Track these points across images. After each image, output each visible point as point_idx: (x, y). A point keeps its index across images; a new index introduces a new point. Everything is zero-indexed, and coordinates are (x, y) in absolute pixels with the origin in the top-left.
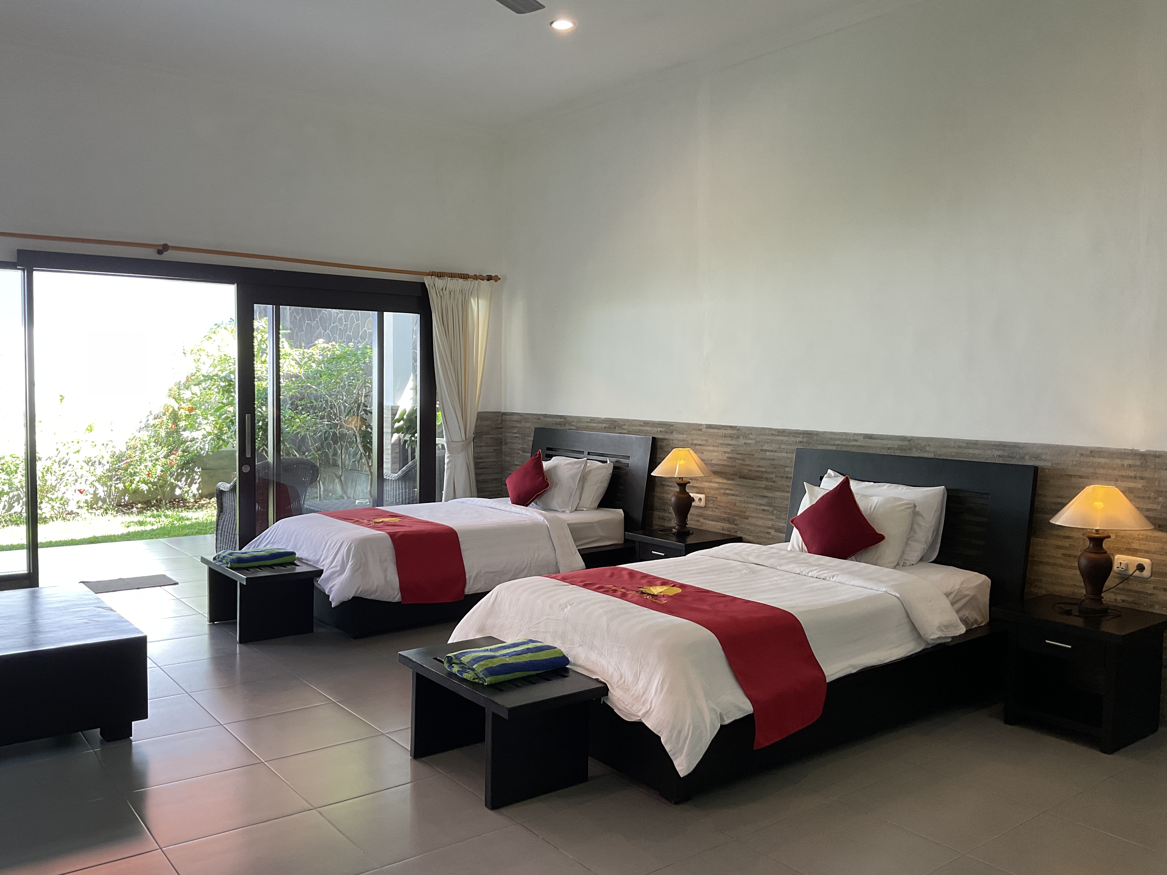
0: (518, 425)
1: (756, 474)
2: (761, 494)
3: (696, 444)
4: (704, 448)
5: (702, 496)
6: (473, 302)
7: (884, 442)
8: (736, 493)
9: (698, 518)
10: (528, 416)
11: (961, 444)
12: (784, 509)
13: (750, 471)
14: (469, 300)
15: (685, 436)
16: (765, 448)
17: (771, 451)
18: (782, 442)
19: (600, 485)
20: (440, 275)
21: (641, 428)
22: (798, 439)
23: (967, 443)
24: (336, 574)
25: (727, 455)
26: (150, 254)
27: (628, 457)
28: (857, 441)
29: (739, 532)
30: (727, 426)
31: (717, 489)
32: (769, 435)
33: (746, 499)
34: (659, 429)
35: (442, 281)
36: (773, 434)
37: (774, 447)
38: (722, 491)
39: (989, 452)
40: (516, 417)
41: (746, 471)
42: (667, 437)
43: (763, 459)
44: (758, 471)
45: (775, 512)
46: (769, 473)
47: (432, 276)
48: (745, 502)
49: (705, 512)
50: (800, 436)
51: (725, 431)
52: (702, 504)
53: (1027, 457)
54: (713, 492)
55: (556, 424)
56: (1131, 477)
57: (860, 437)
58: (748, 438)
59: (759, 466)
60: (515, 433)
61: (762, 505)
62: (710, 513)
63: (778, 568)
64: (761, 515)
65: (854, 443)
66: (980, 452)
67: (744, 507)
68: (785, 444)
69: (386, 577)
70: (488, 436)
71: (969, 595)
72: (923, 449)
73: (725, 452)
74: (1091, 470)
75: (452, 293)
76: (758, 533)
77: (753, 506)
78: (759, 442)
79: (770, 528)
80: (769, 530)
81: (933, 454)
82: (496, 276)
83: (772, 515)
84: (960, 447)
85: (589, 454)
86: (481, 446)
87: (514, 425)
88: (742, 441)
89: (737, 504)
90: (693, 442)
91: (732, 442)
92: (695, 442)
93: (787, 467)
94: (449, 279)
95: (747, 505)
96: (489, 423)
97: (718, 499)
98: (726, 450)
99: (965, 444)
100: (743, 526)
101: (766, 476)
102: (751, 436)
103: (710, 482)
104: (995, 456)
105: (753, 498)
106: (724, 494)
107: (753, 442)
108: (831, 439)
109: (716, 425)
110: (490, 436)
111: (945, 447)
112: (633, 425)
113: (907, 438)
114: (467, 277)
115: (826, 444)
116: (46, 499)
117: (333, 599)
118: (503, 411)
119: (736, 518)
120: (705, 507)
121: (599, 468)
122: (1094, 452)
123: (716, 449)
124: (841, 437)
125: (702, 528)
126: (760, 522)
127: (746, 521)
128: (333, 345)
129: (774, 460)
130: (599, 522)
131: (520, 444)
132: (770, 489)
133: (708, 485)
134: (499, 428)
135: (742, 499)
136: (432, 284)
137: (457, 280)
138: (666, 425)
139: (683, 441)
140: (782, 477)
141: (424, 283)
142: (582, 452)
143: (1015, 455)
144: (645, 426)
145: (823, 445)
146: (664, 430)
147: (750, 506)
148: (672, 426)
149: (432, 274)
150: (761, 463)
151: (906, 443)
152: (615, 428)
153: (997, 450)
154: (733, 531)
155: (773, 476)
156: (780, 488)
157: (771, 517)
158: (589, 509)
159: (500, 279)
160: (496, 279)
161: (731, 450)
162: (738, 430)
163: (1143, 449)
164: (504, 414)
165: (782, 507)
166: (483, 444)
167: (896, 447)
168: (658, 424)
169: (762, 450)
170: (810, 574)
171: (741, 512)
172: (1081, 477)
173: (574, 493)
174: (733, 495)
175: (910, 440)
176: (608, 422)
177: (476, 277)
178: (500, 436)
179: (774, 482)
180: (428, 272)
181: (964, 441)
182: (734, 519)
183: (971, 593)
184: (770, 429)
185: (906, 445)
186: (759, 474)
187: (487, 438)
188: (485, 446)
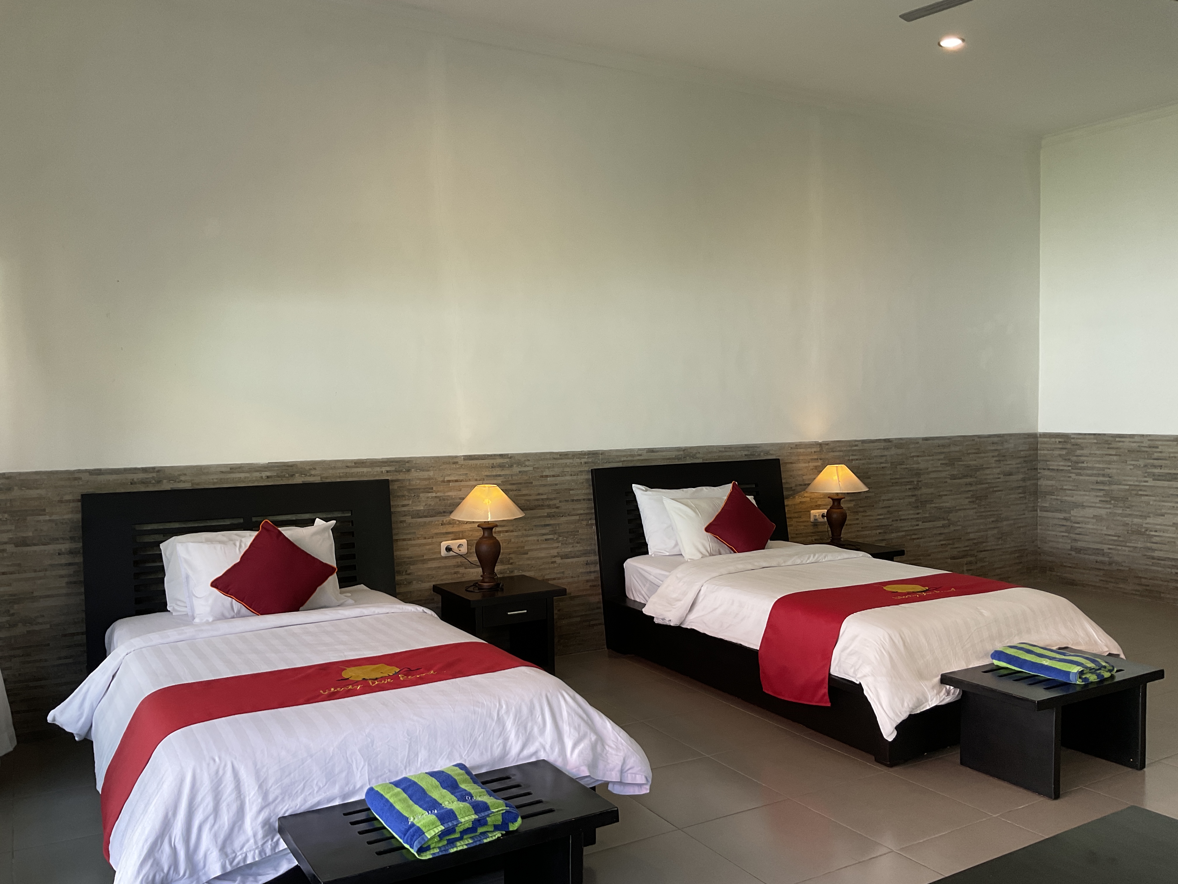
1: (536, 503)
2: (543, 523)
3: (449, 481)
4: (462, 483)
5: (464, 542)
7: (664, 453)
8: (511, 528)
9: (456, 570)
10: (38, 477)
11: (721, 449)
12: (570, 533)
13: (528, 500)
15: (431, 473)
16: (547, 473)
17: (554, 476)
18: (566, 466)
21: (348, 470)
22: (583, 461)
23: (725, 448)
28: (641, 455)
29: (516, 571)
30: (495, 455)
32: (550, 459)
33: (524, 532)
34: (384, 469)
36: (554, 459)
37: (557, 471)
39: (739, 453)
41: (523, 502)
42: (400, 477)
43: (545, 485)
44: (537, 500)
45: (561, 539)
46: (551, 499)
48: (523, 536)
49: (467, 560)
50: (584, 457)
51: (491, 461)
52: (464, 551)
56: (815, 459)
57: (643, 451)
58: (523, 465)
59: (539, 494)
61: (544, 535)
64: (543, 546)
65: (639, 458)
66: (734, 453)
67: (522, 542)
68: (569, 467)
72: (694, 456)
74: (796, 458)
76: (541, 565)
77: (535, 538)
78: (538, 468)
79: (555, 557)
80: (554, 560)
81: (702, 459)
83: (557, 542)
84: (720, 451)
88: (516, 469)
89: (513, 540)
90: (445, 478)
91: (503, 473)
92: (447, 479)
93: (573, 490)
95: (526, 539)
100: (521, 563)
101: (548, 503)
102: (527, 463)
104: (743, 455)
105: (533, 530)
107: (531, 469)
108: (617, 456)
109: (479, 455)
111: (710, 453)
115: (612, 462)
119: (512, 556)
120: (467, 553)
122: (798, 446)
124: (626, 454)
125: (463, 580)
126: (543, 554)
127: (526, 556)
129: (556, 485)
132: (554, 516)
133: (471, 526)
135: (520, 533)
138: (397, 462)
140: (567, 501)
145: (610, 463)
147: (530, 538)
148: (408, 462)
150: (542, 490)
151: (682, 453)
153: (744, 451)
154: (508, 572)
155: (556, 502)
156: (565, 513)
157: (556, 545)
161: (502, 482)
162: (511, 458)
163: (820, 441)
165: (568, 532)
169: (542, 476)
172: (791, 463)
174: (507, 532)
175: (685, 450)
176: (277, 468)
179: (557, 508)
181: (722, 446)
182: (510, 558)
185: (681, 455)
186: (540, 503)
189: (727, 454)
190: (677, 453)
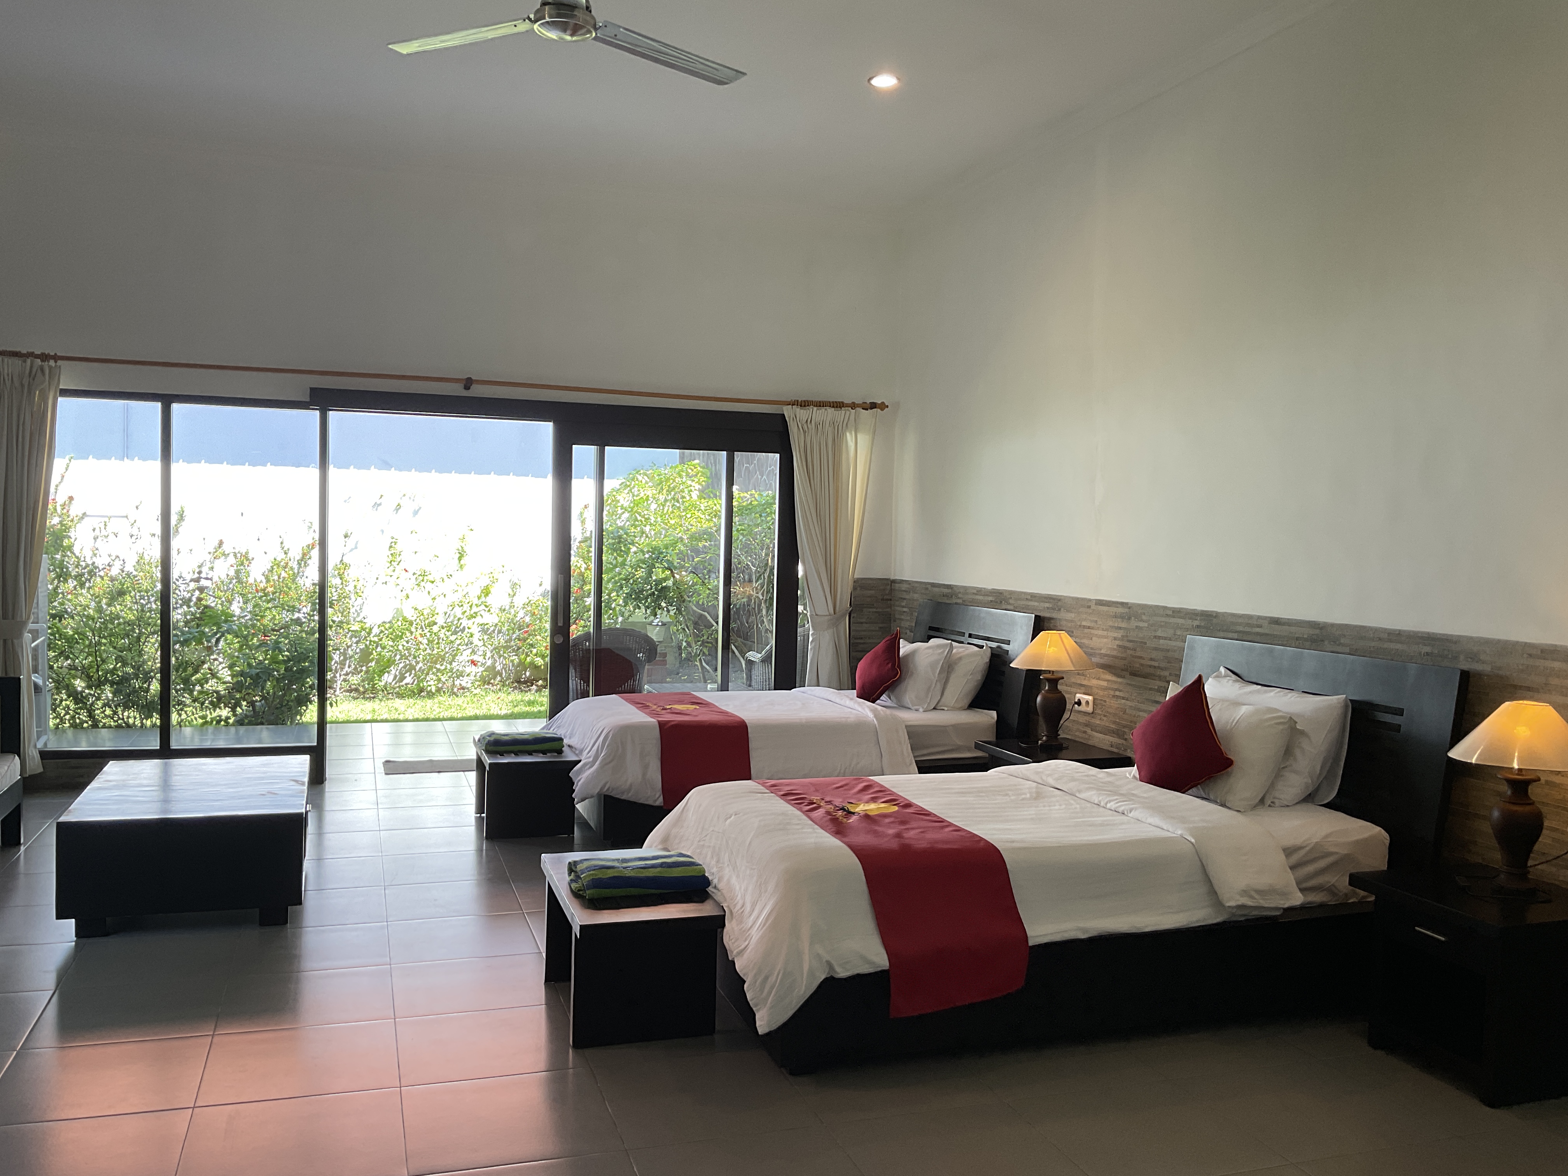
0: (907, 597)
1: (1148, 670)
2: (1153, 698)
3: (1084, 627)
4: (1093, 631)
5: (1090, 698)
6: (849, 437)
7: (1293, 629)
8: (1127, 696)
9: (1085, 729)
10: (916, 585)
13: (1142, 665)
14: (844, 434)
15: (1073, 615)
16: (1159, 633)
17: (1165, 638)
19: (970, 677)
20: (804, 404)
23: (1389, 634)
24: (588, 766)
25: (1117, 642)
26: (457, 390)
27: (1008, 642)
28: (1260, 626)
30: (1118, 603)
31: (1106, 689)
34: (1047, 605)
35: (805, 411)
37: (1169, 633)
38: (1112, 693)
40: (904, 587)
41: (1138, 666)
42: (1054, 615)
44: (1150, 666)
47: (793, 405)
49: (1093, 721)
51: (1115, 610)
52: (1090, 709)
53: (1462, 657)
54: (1101, 693)
55: (943, 596)
58: (1139, 619)
59: (1151, 659)
60: (903, 607)
62: (1098, 722)
63: (1077, 795)
65: (1257, 630)
66: (1405, 647)
67: (1134, 716)
68: (1180, 629)
69: (644, 775)
70: (871, 610)
71: (1337, 853)
72: (1337, 641)
73: (1115, 639)
75: (820, 427)
78: (1152, 625)
81: (1348, 648)
82: (883, 403)
84: (1380, 639)
85: (970, 636)
86: (862, 623)
87: (903, 597)
88: (1134, 623)
89: (1127, 711)
90: (1081, 623)
91: (1123, 625)
92: (1084, 623)
94: (815, 408)
96: (872, 592)
97: (1108, 703)
98: (1116, 635)
99: (1387, 635)
101: (1158, 673)
102: (1143, 617)
103: (1099, 679)
104: (1423, 654)
106: (1114, 696)
108: (1233, 623)
109: (1106, 601)
110: (875, 610)
111: (1363, 638)
112: (1020, 599)
113: (1319, 624)
114: (842, 405)
116: (434, 670)
117: (576, 796)
118: (892, 578)
119: (1126, 730)
120: (1093, 713)
121: (974, 654)
123: (1105, 633)
125: (1089, 742)
128: (751, 495)
129: (1168, 651)
130: (954, 726)
131: (908, 620)
133: (1097, 683)
134: (887, 600)
136: (792, 416)
137: (826, 409)
138: (1054, 599)
139: (1072, 621)
141: (784, 415)
142: (963, 634)
143: (1446, 652)
144: (1031, 600)
146: (1051, 606)
149: (793, 402)
150: (1154, 655)
151: (1317, 631)
152: (1001, 602)
158: (953, 709)
159: (887, 407)
160: (883, 406)
161: (1121, 636)
162: (1129, 608)
164: (894, 582)
166: (864, 620)
167: (1305, 636)
168: (1045, 598)
169: (1155, 637)
170: (1109, 806)
171: (1131, 722)
173: (934, 685)
174: (1123, 698)
175: (1322, 627)
176: (995, 594)
177: (853, 406)
178: (888, 610)
180: (790, 400)
181: (1385, 630)
182: (1124, 731)
183: (1344, 851)
184: (1165, 608)
185: (1317, 635)
186: (1152, 670)
187: (870, 612)
188: (866, 623)
189: (1393, 646)
190: (1312, 631)
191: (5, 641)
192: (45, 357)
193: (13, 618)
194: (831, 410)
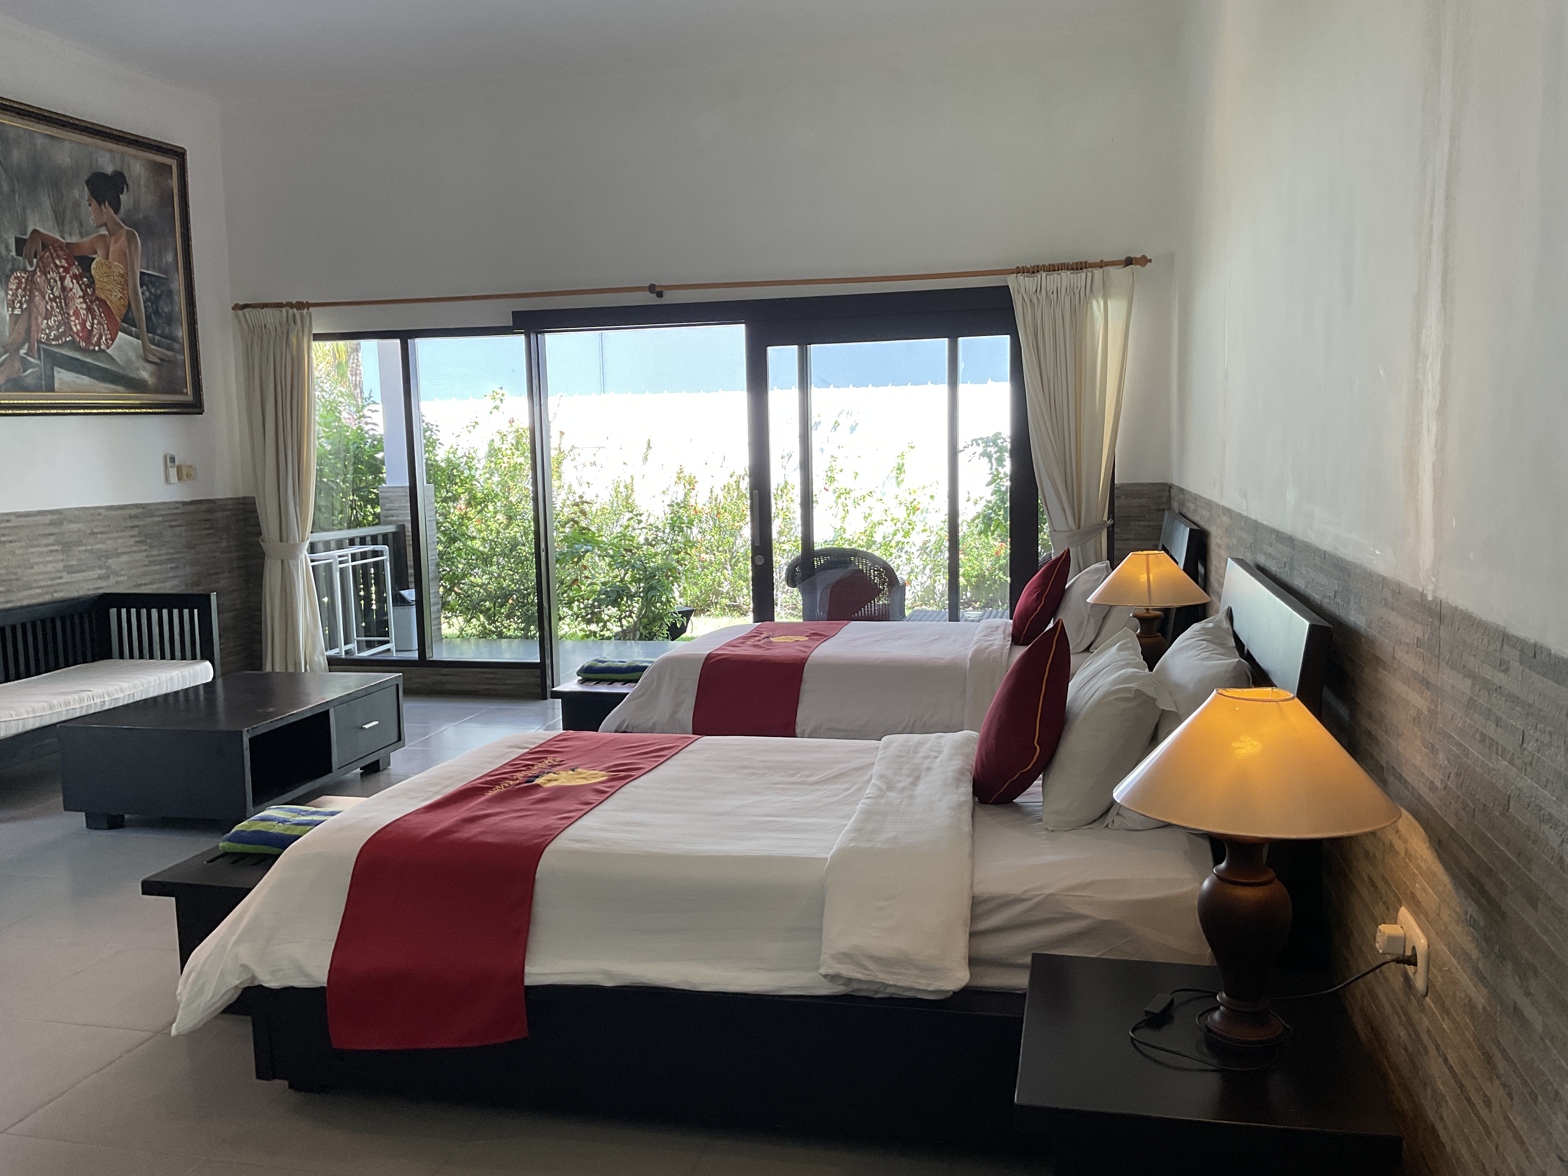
6: (1097, 306)
14: (1088, 302)
20: (1033, 271)
26: (648, 299)
35: (1032, 279)
47: (1019, 273)
70: (1142, 523)
75: (1055, 297)
82: (1144, 258)
86: (1128, 540)
94: (1044, 274)
96: (1143, 501)
110: (1146, 523)
114: (1083, 266)
118: (1170, 481)
134: (1163, 510)
136: (1017, 286)
137: (1060, 274)
141: (1007, 286)
149: (1019, 271)
159: (1150, 261)
160: (1144, 261)
164: (1170, 487)
166: (1132, 537)
177: (1102, 265)
180: (1014, 267)
187: (1139, 526)
188: (1134, 540)
191: (282, 561)
192: (300, 306)
193: (287, 542)
194: (1066, 275)
